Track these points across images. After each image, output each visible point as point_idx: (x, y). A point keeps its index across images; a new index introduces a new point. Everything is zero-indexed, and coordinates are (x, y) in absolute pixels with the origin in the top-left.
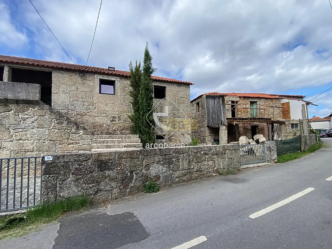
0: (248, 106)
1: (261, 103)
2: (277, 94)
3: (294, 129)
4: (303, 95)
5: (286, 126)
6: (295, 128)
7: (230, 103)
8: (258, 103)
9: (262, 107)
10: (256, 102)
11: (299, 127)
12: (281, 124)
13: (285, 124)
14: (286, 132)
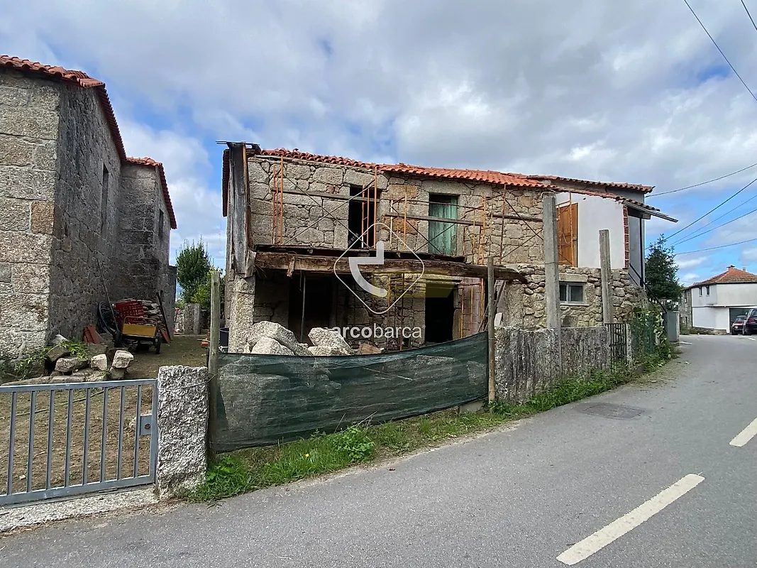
0: (422, 209)
1: (471, 200)
2: (547, 175)
3: (566, 303)
4: (645, 184)
5: (527, 290)
6: (573, 299)
7: (345, 192)
8: (462, 201)
9: (472, 217)
10: (456, 197)
11: (585, 297)
12: (510, 282)
13: (525, 282)
14: (528, 311)
